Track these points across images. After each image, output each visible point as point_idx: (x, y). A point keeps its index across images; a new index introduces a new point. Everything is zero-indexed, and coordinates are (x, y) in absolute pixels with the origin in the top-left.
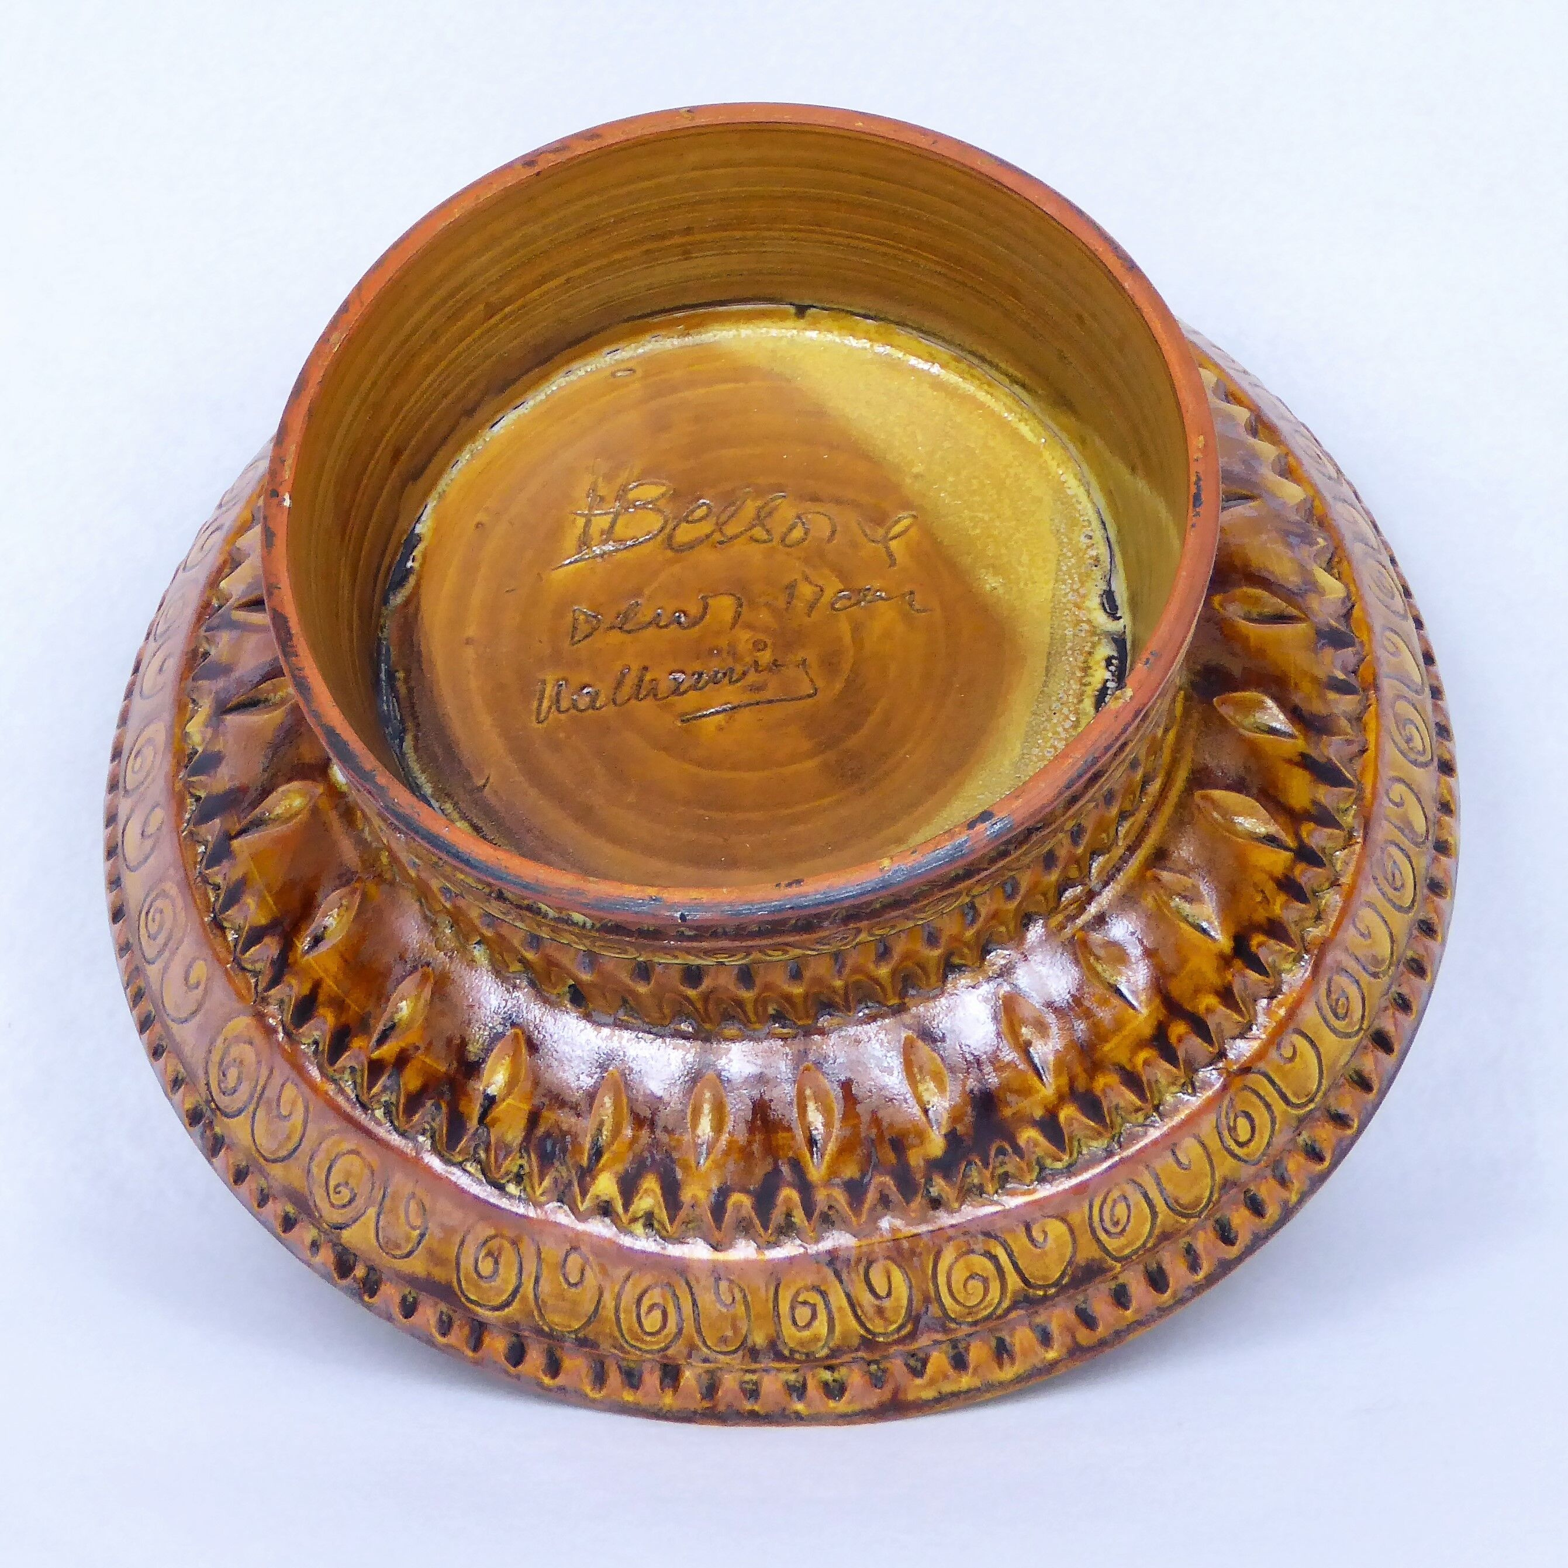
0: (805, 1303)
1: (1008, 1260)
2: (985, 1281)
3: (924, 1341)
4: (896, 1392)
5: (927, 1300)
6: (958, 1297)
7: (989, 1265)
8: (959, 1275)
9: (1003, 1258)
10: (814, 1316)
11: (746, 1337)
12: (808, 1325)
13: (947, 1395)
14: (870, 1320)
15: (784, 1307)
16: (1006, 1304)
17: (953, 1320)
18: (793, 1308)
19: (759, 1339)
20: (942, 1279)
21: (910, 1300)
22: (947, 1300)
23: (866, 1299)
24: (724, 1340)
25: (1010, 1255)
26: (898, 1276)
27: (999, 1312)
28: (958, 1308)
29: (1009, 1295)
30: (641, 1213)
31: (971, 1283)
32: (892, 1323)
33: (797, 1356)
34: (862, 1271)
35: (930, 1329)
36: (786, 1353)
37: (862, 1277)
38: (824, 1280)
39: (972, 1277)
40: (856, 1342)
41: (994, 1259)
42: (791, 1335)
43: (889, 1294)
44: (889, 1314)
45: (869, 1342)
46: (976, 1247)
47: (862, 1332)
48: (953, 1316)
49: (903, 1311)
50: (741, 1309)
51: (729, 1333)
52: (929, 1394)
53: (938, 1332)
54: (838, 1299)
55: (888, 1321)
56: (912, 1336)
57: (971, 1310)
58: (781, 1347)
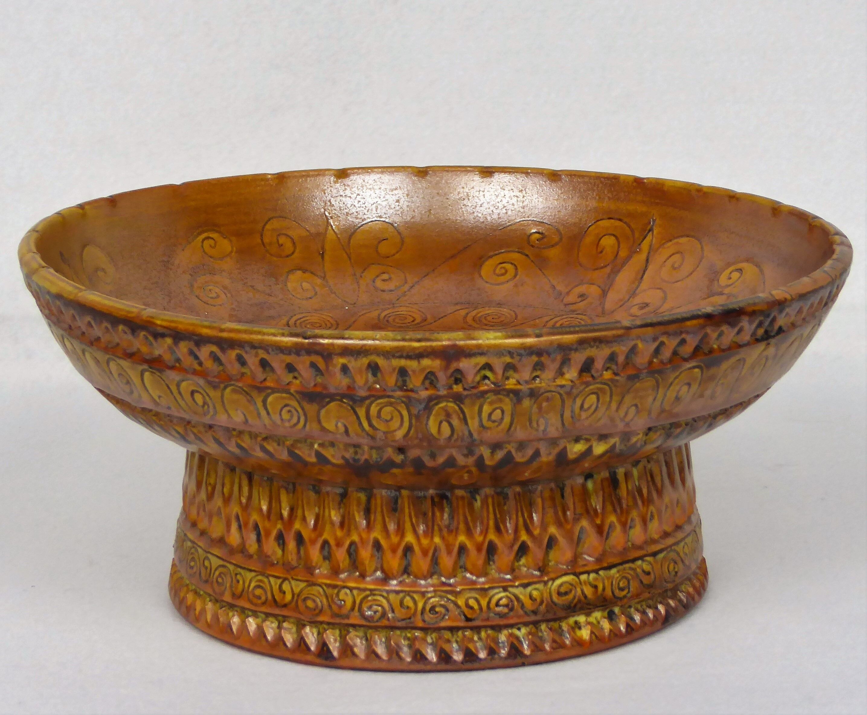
0: (494, 421)
1: (363, 423)
2: (379, 416)
3: (424, 394)
4: (447, 367)
5: (418, 417)
6: (397, 413)
7: (375, 423)
8: (396, 424)
9: (366, 425)
10: (490, 415)
11: (535, 402)
12: (494, 410)
13: (415, 359)
14: (455, 411)
15: (507, 420)
16: (367, 402)
17: (403, 402)
18: (502, 419)
19: (526, 403)
20: (406, 424)
21: (428, 418)
22: (405, 413)
23: (455, 422)
24: (548, 400)
25: (360, 424)
26: (434, 430)
27: (372, 399)
28: (399, 408)
29: (365, 406)
30: (582, 442)
31: (388, 418)
32: (443, 408)
33: (505, 393)
34: (455, 436)
35: (419, 401)
36: (511, 395)
37: (456, 432)
38: (479, 433)
39: (387, 421)
40: (467, 401)
41: (371, 425)
42: (507, 405)
43: (441, 422)
44: (443, 413)
45: (458, 399)
46: (382, 434)
47: (462, 406)
48: (403, 405)
49: (434, 413)
50: (534, 418)
51: (544, 404)
52: (426, 362)
53: (414, 398)
54: (473, 424)
55: (444, 409)
56: (430, 399)
57: (391, 404)
58: (515, 399)
